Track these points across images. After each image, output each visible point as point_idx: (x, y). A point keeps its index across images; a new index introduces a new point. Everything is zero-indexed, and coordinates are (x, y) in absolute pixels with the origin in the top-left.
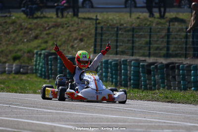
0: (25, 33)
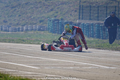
0: (46, 8)
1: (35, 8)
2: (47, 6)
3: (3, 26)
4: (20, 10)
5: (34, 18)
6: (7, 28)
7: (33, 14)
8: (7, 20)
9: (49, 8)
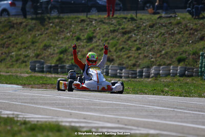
0: (190, 34)
1: (169, 34)
2: (192, 32)
3: (110, 67)
4: (138, 37)
5: (166, 53)
6: (118, 71)
7: (164, 45)
8: (114, 57)
9: (197, 35)
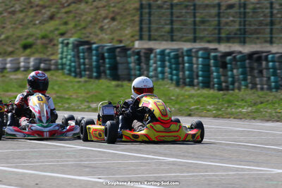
2: (38, 9)
5: (7, 38)
